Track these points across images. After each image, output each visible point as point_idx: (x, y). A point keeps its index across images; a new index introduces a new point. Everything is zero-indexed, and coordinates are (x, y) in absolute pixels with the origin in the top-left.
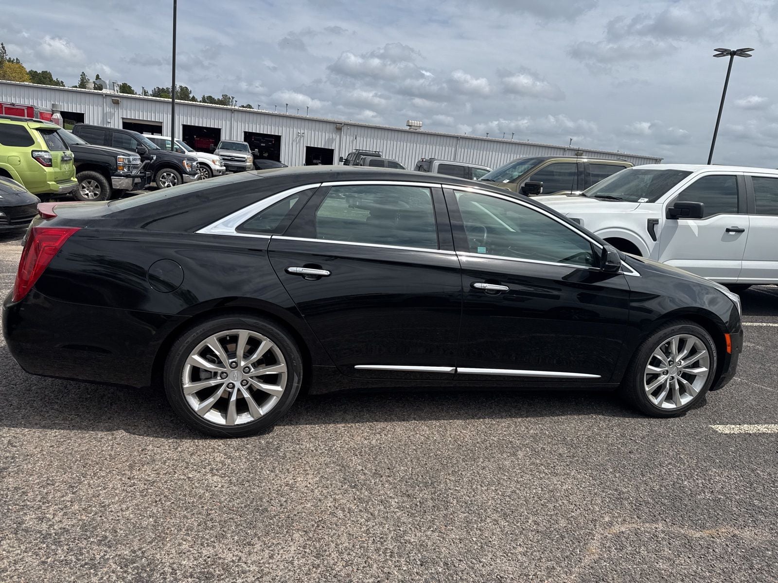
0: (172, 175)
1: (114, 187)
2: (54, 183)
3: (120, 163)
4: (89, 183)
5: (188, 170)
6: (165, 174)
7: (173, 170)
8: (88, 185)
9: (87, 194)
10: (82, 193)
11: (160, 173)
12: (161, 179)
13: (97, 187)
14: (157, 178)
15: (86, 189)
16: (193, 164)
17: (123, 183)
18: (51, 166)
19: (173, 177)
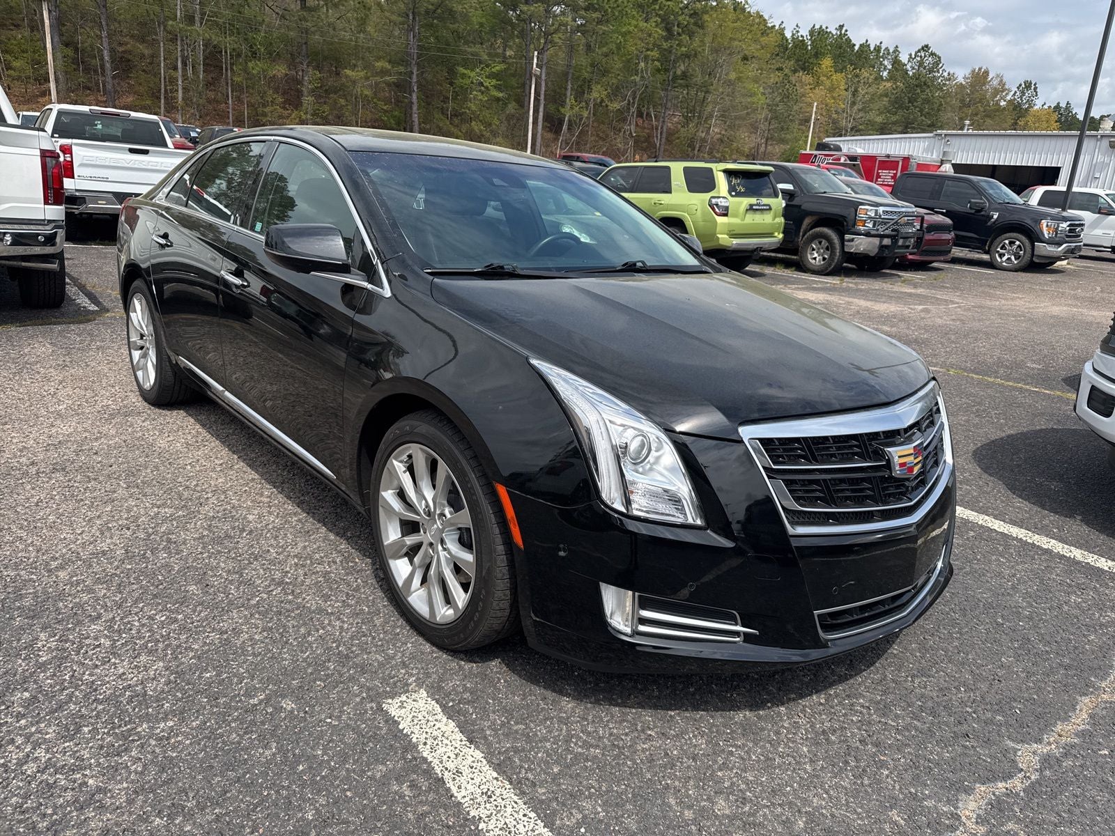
0: (1018, 243)
1: (846, 250)
2: (726, 236)
3: (862, 216)
4: (820, 243)
5: (1046, 236)
6: (1007, 242)
7: (1020, 236)
8: (819, 246)
9: (815, 259)
10: (809, 256)
11: (998, 240)
12: (999, 249)
13: (827, 249)
14: (993, 248)
15: (815, 252)
16: (1061, 225)
17: (861, 244)
18: (726, 215)
19: (1019, 246)
